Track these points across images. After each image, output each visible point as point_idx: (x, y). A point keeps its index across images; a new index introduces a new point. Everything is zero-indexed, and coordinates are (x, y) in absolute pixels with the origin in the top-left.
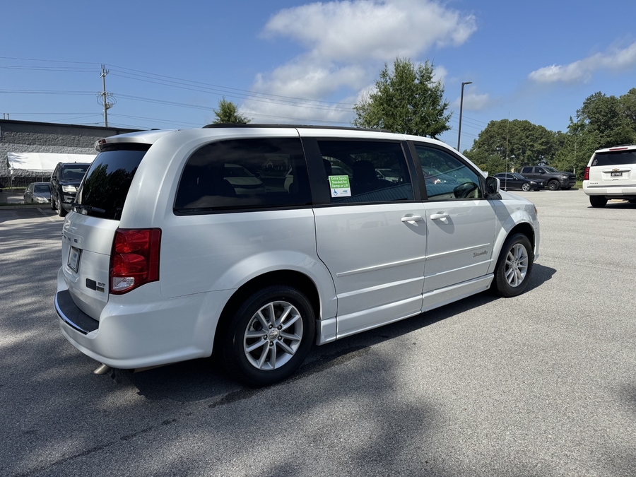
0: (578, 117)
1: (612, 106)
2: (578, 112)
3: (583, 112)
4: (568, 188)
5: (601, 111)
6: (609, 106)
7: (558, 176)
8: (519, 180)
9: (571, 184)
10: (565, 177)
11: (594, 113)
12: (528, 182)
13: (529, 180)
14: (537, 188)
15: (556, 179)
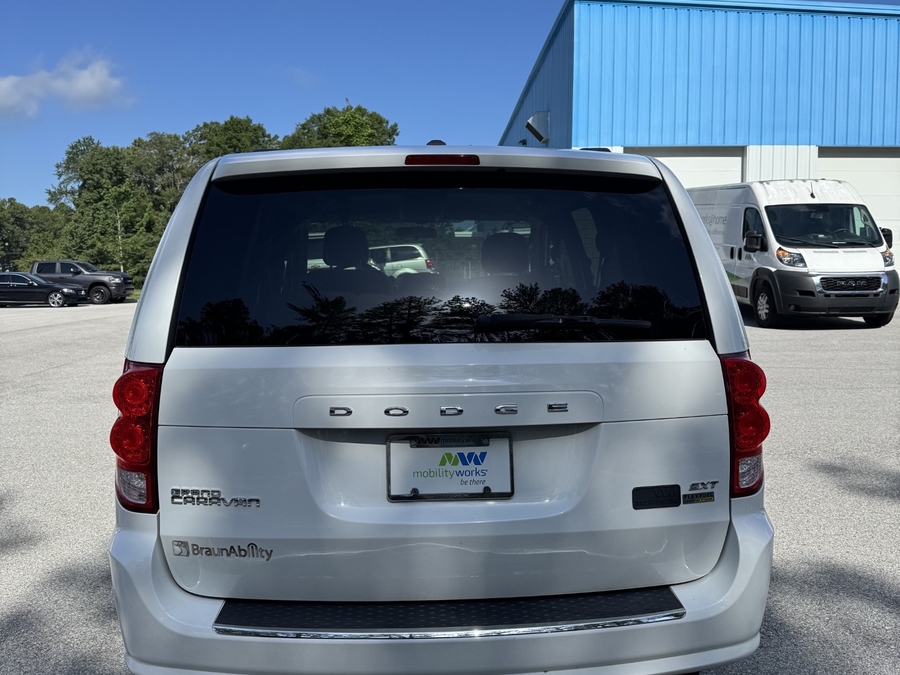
0: (60, 176)
1: (117, 164)
2: (58, 166)
3: (67, 168)
4: (122, 300)
5: (102, 170)
6: (113, 163)
7: (106, 279)
8: (40, 286)
9: (128, 292)
10: (117, 280)
11: (90, 172)
12: (57, 290)
13: (57, 286)
14: (72, 301)
15: (103, 284)
